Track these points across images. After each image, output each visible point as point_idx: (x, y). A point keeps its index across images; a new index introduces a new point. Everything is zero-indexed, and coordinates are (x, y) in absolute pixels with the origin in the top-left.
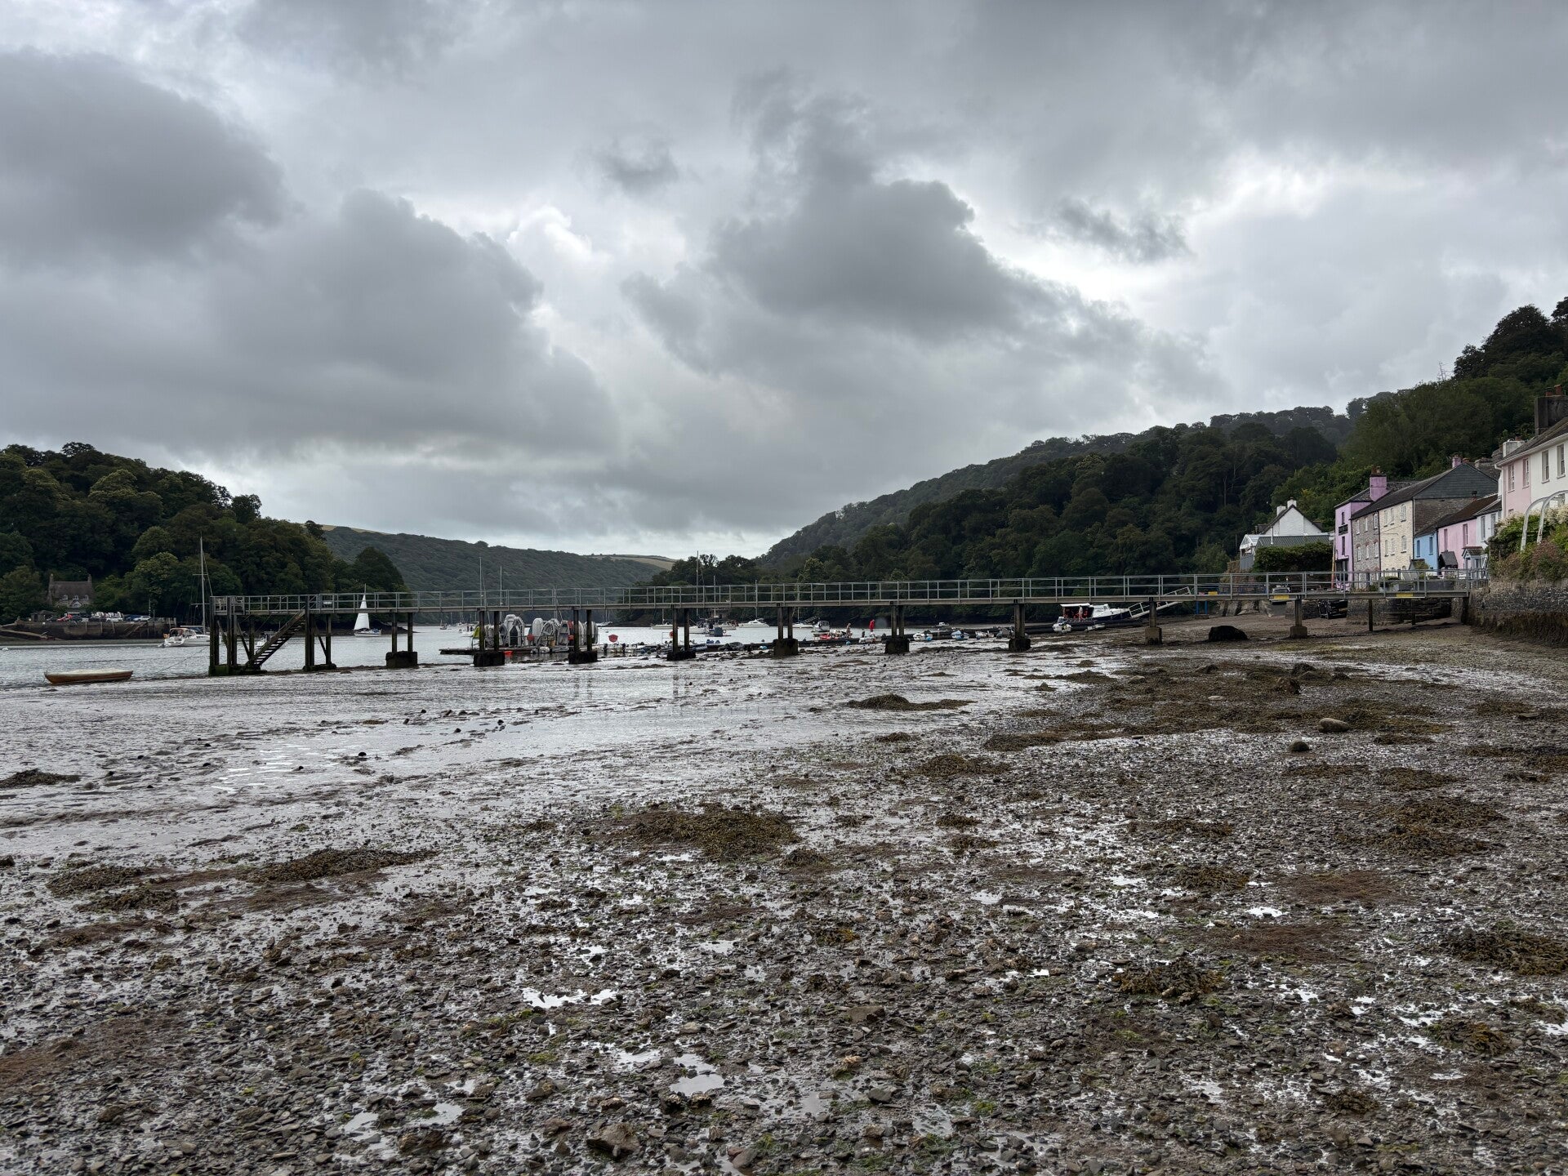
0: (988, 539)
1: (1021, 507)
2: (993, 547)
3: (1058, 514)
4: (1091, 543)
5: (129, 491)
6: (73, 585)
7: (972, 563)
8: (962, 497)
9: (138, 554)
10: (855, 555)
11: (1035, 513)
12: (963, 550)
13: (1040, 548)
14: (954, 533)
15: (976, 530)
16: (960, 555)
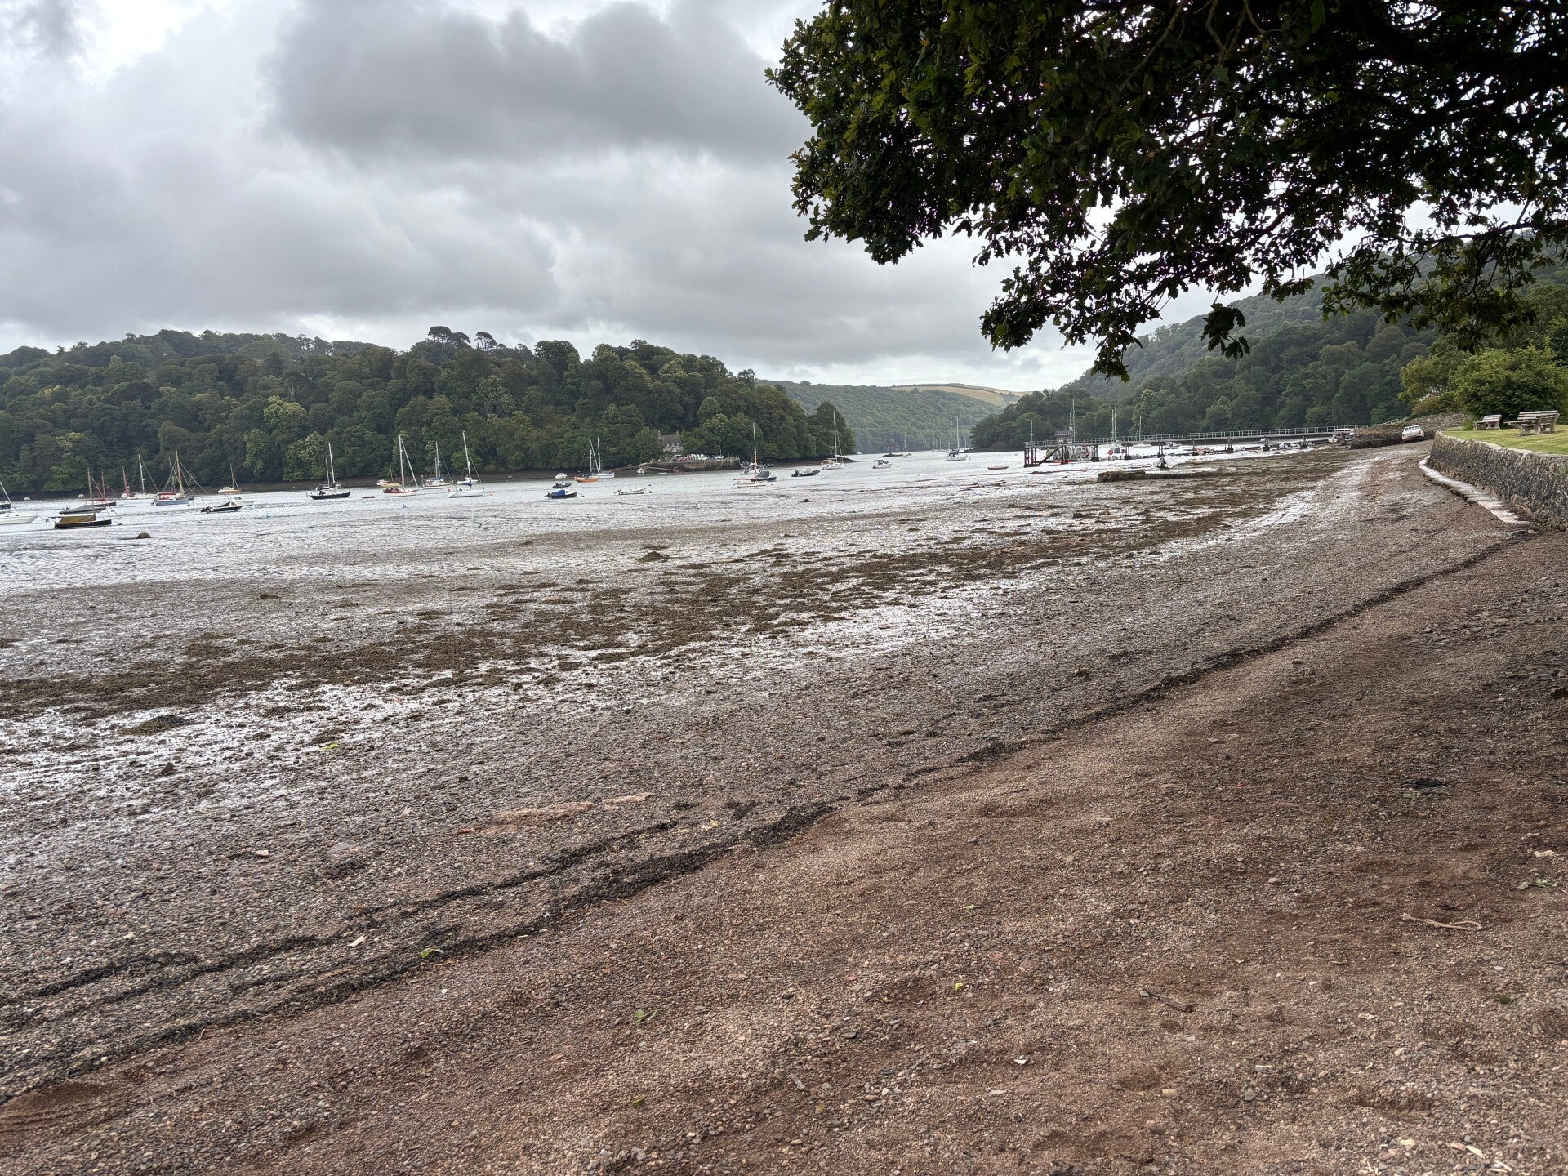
0: (1302, 370)
1: (1330, 342)
2: (1307, 376)
3: (1363, 348)
4: (1388, 372)
5: (681, 373)
6: (670, 437)
7: (1289, 389)
8: (1280, 334)
9: (701, 415)
10: (1185, 384)
11: (1342, 348)
12: (1280, 379)
13: (1346, 377)
14: (1273, 365)
15: (1292, 361)
16: (1278, 383)
